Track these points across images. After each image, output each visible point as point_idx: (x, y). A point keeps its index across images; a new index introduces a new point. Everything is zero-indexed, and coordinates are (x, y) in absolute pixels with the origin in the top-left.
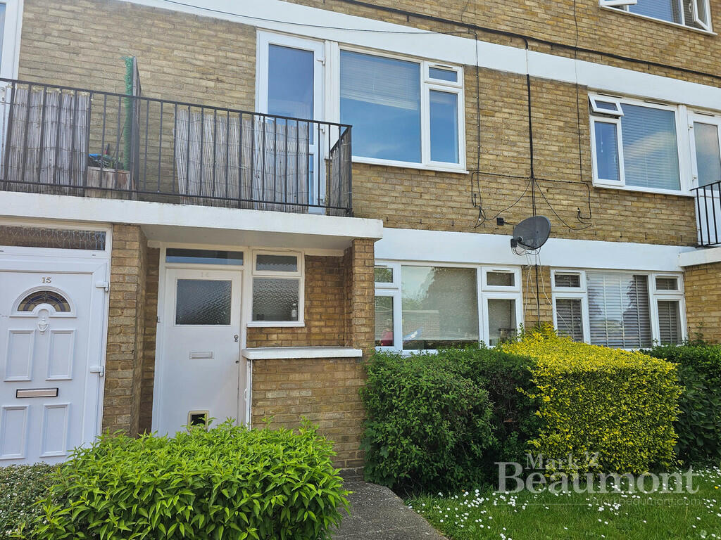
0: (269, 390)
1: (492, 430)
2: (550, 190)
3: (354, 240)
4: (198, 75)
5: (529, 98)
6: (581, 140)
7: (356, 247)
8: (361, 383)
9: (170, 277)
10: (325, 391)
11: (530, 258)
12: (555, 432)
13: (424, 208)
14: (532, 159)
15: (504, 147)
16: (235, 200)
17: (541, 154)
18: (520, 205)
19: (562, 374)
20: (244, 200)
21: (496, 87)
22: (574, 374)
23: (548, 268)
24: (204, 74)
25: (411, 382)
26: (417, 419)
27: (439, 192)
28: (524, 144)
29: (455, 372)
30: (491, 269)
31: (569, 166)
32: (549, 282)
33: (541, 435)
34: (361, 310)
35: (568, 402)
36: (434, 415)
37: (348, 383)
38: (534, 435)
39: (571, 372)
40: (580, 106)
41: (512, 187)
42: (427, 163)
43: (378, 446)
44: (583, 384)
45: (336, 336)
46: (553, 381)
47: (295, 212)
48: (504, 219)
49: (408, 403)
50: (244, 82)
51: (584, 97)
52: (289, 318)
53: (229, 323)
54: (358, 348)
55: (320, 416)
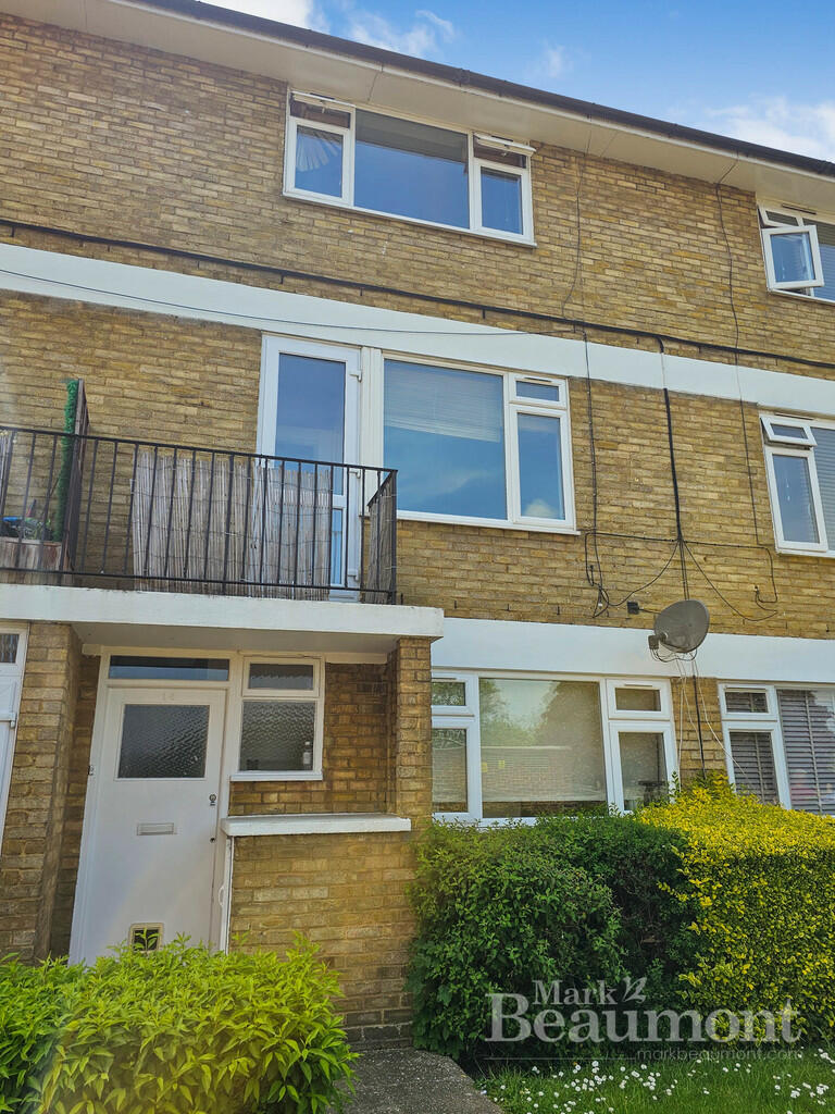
0: (259, 888)
1: (621, 956)
2: (709, 559)
3: (399, 640)
4: (173, 399)
5: (669, 423)
6: (753, 483)
7: (402, 650)
8: (408, 875)
9: (114, 700)
10: (349, 890)
11: (683, 666)
12: (723, 960)
13: (513, 588)
14: (678, 512)
15: (634, 495)
16: (217, 582)
17: (693, 504)
18: (664, 582)
19: (728, 860)
20: (232, 583)
21: (618, 408)
22: (749, 860)
23: (714, 682)
24: (183, 396)
25: (484, 873)
26: (494, 937)
27: (536, 562)
28: (665, 490)
29: (559, 857)
30: (621, 684)
31: (736, 521)
32: (717, 703)
33: (700, 965)
34: (410, 754)
35: (741, 908)
36: (522, 930)
37: (388, 875)
38: (689, 966)
39: (743, 856)
40: (748, 432)
41: (649, 554)
42: (514, 519)
43: (435, 984)
44: (764, 877)
45: (374, 795)
46: (714, 872)
47: (308, 597)
48: (639, 604)
49: (479, 909)
50: (241, 407)
51: (753, 419)
52: (299, 766)
53: (203, 776)
54: (405, 816)
55: (342, 932)
